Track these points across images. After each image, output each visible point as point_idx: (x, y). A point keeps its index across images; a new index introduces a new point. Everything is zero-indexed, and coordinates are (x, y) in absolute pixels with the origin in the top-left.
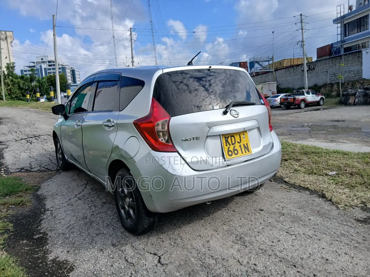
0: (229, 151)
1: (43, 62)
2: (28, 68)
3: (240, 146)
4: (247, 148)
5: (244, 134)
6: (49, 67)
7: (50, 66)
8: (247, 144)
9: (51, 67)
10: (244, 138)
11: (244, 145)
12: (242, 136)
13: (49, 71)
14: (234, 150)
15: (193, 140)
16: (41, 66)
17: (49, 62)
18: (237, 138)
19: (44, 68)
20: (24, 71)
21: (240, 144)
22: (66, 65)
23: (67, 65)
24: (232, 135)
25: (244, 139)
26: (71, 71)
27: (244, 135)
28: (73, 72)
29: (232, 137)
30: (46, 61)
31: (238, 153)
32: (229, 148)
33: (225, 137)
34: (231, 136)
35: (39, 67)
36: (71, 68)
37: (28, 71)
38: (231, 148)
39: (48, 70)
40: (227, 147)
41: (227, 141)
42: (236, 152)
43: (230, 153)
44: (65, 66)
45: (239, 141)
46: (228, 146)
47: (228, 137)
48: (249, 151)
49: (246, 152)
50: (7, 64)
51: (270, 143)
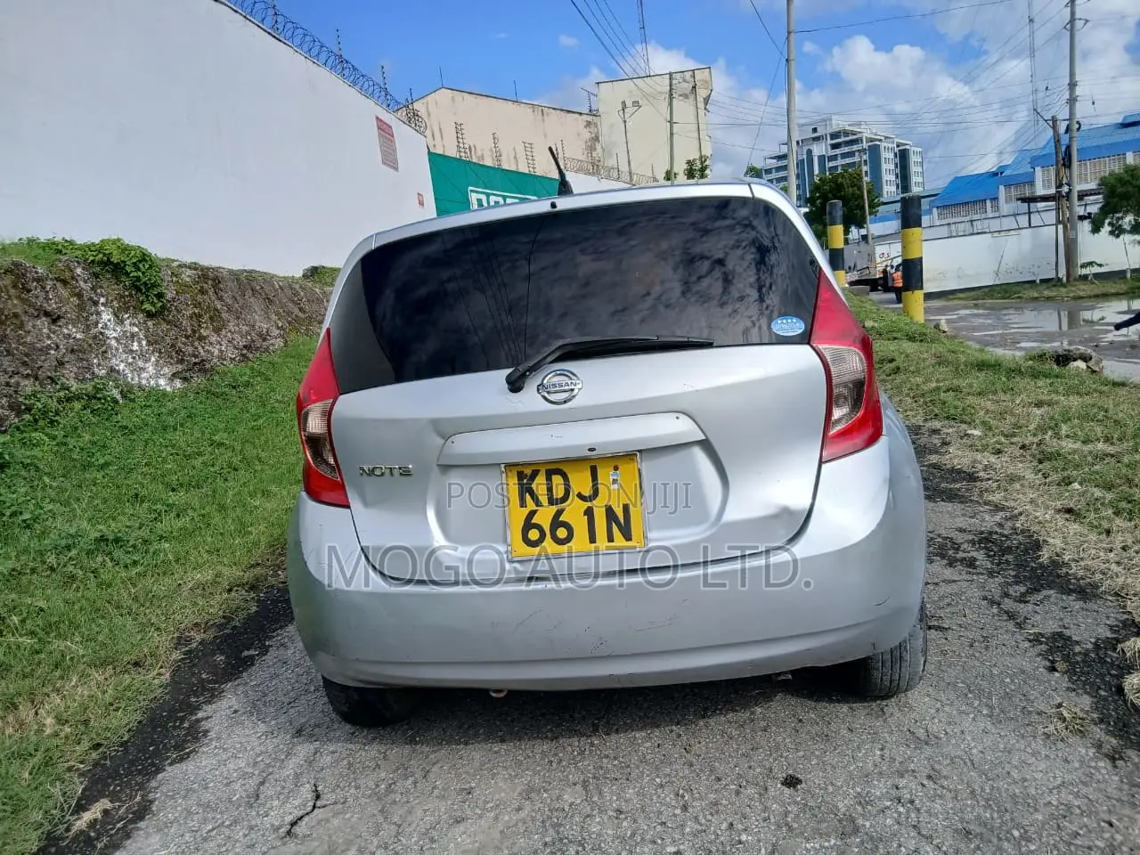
0: (528, 525)
1: (816, 139)
2: (775, 161)
3: (589, 513)
4: (620, 523)
5: (616, 468)
6: (831, 153)
7: (834, 146)
8: (626, 508)
9: (838, 151)
10: (614, 482)
11: (610, 512)
12: (606, 475)
13: (832, 164)
14: (556, 523)
15: (392, 474)
16: (810, 152)
17: (834, 136)
18: (580, 481)
19: (820, 157)
20: (766, 170)
22: (883, 138)
23: (886, 138)
24: (556, 468)
26: (896, 154)
27: (618, 472)
28: (903, 156)
29: (554, 477)
30: (826, 135)
31: (569, 539)
32: (533, 513)
33: (521, 476)
34: (551, 473)
35: (805, 157)
36: (898, 146)
37: (774, 171)
38: (544, 517)
39: (829, 161)
40: (526, 511)
42: (562, 533)
43: (534, 535)
44: (880, 140)
45: (587, 492)
46: (531, 505)
47: (536, 473)
48: (628, 537)
49: (611, 539)
50: (688, 162)
51: (786, 512)
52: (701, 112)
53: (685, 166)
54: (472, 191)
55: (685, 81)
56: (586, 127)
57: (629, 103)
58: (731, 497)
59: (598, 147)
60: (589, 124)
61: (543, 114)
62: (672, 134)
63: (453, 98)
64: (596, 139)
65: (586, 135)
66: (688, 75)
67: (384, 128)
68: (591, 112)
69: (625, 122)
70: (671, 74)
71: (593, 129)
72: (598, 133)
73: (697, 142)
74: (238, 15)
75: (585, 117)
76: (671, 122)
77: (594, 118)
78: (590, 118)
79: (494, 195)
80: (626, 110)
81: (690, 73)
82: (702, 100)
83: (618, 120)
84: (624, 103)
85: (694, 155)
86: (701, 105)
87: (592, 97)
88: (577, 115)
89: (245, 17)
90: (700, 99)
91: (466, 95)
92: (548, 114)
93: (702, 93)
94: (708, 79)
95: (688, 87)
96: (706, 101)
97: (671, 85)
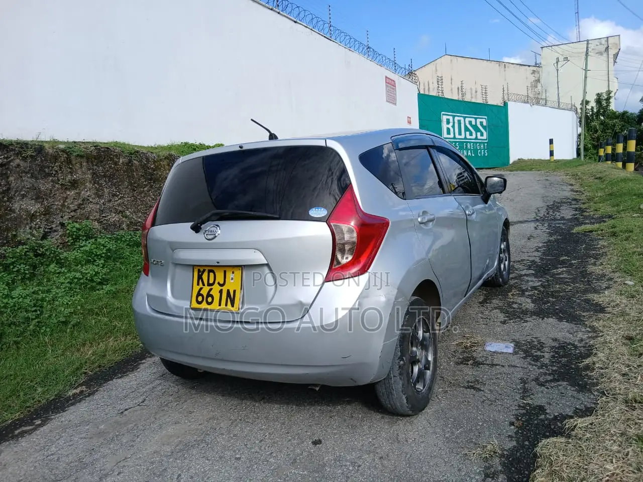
0: (199, 294)
3: (221, 292)
4: (231, 298)
5: (233, 273)
8: (235, 291)
10: (232, 279)
11: (228, 291)
12: (230, 275)
14: (209, 295)
15: (158, 264)
18: (220, 277)
21: (221, 288)
24: (212, 269)
25: (232, 281)
27: (234, 275)
29: (211, 273)
31: (212, 303)
32: (201, 289)
33: (199, 271)
34: (210, 271)
38: (204, 292)
40: (199, 287)
41: (200, 277)
42: (210, 299)
43: (200, 299)
45: (222, 282)
46: (201, 285)
47: (204, 271)
48: (233, 306)
49: (226, 305)
50: (598, 95)
51: (301, 304)
52: (611, 64)
53: (595, 97)
54: (443, 114)
55: (601, 44)
56: (532, 73)
57: (561, 59)
58: (277, 293)
59: (539, 85)
60: (534, 72)
61: (505, 67)
62: (586, 77)
63: (451, 61)
64: (538, 81)
65: (532, 78)
66: (603, 41)
67: (390, 83)
68: (537, 65)
69: (557, 70)
70: (588, 41)
71: (537, 75)
72: (539, 77)
73: (607, 82)
74: (308, 29)
75: (532, 68)
76: (586, 70)
77: (538, 68)
78: (535, 69)
79: (458, 116)
80: (559, 63)
81: (605, 39)
82: (612, 57)
83: (553, 69)
84: (558, 58)
85: (603, 90)
86: (611, 60)
87: (537, 56)
88: (527, 67)
89: (311, 30)
90: (611, 56)
91: (459, 58)
92: (508, 67)
93: (612, 52)
94: (618, 42)
95: (603, 48)
96: (616, 56)
97: (587, 48)
